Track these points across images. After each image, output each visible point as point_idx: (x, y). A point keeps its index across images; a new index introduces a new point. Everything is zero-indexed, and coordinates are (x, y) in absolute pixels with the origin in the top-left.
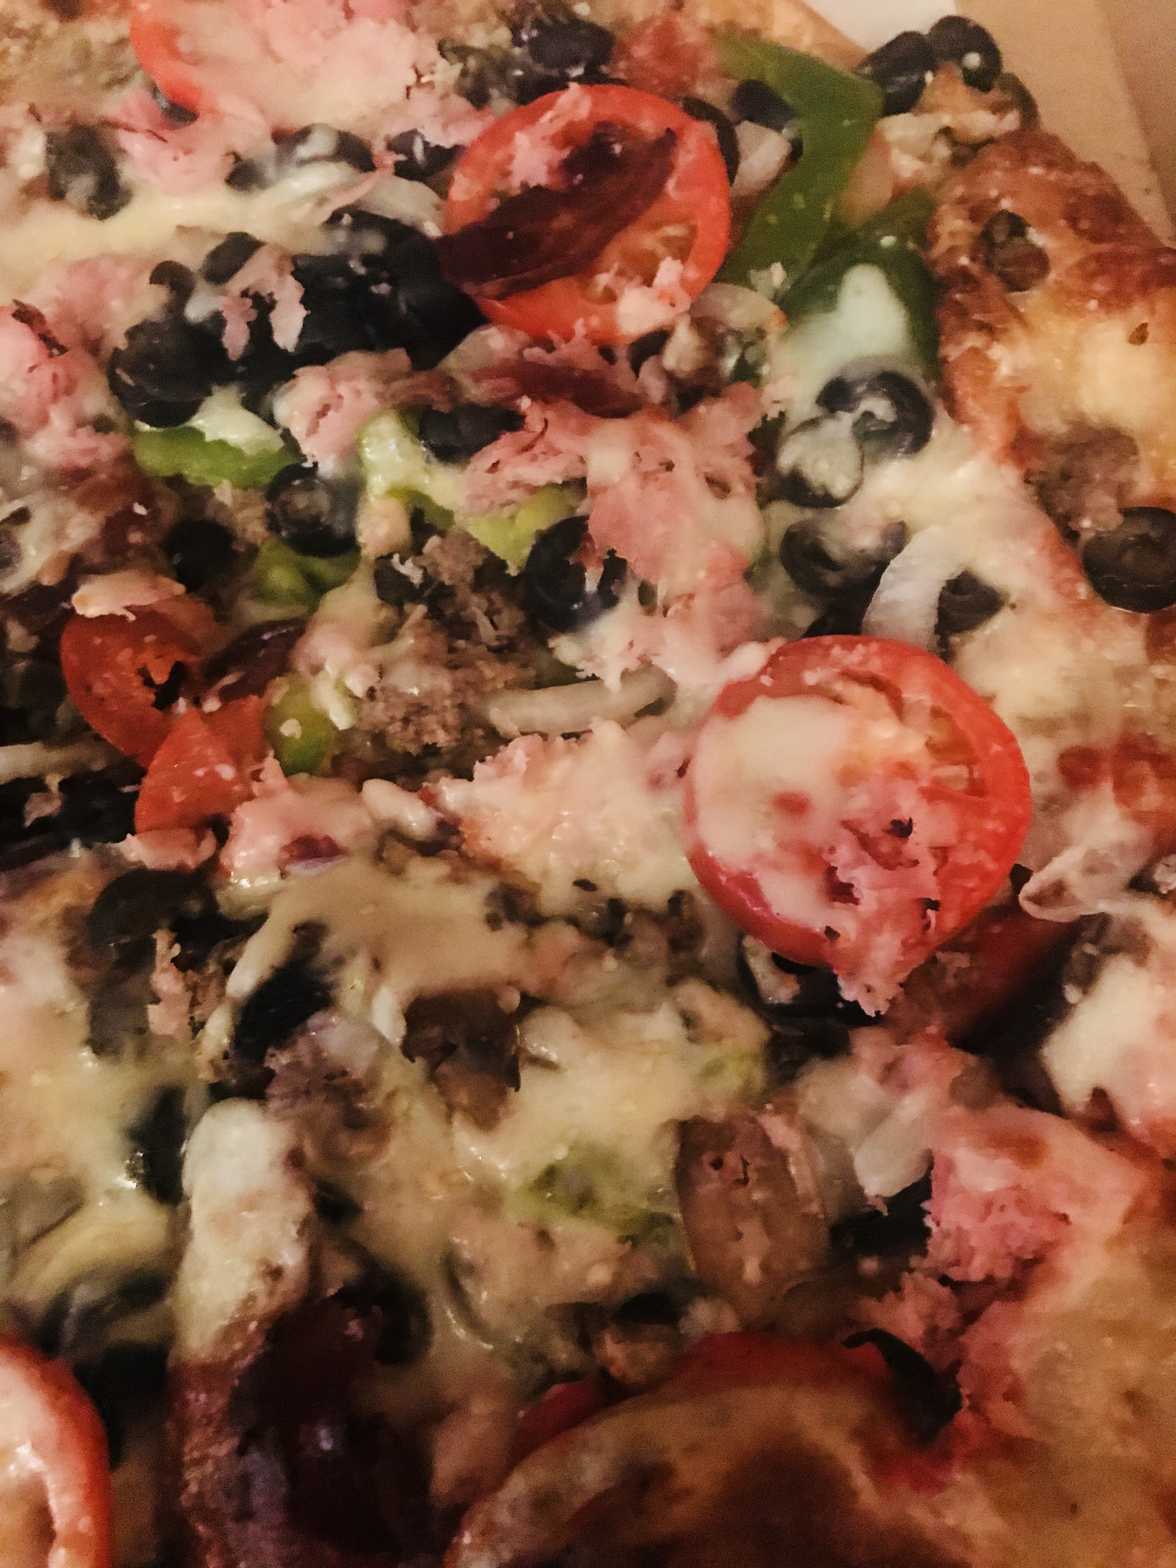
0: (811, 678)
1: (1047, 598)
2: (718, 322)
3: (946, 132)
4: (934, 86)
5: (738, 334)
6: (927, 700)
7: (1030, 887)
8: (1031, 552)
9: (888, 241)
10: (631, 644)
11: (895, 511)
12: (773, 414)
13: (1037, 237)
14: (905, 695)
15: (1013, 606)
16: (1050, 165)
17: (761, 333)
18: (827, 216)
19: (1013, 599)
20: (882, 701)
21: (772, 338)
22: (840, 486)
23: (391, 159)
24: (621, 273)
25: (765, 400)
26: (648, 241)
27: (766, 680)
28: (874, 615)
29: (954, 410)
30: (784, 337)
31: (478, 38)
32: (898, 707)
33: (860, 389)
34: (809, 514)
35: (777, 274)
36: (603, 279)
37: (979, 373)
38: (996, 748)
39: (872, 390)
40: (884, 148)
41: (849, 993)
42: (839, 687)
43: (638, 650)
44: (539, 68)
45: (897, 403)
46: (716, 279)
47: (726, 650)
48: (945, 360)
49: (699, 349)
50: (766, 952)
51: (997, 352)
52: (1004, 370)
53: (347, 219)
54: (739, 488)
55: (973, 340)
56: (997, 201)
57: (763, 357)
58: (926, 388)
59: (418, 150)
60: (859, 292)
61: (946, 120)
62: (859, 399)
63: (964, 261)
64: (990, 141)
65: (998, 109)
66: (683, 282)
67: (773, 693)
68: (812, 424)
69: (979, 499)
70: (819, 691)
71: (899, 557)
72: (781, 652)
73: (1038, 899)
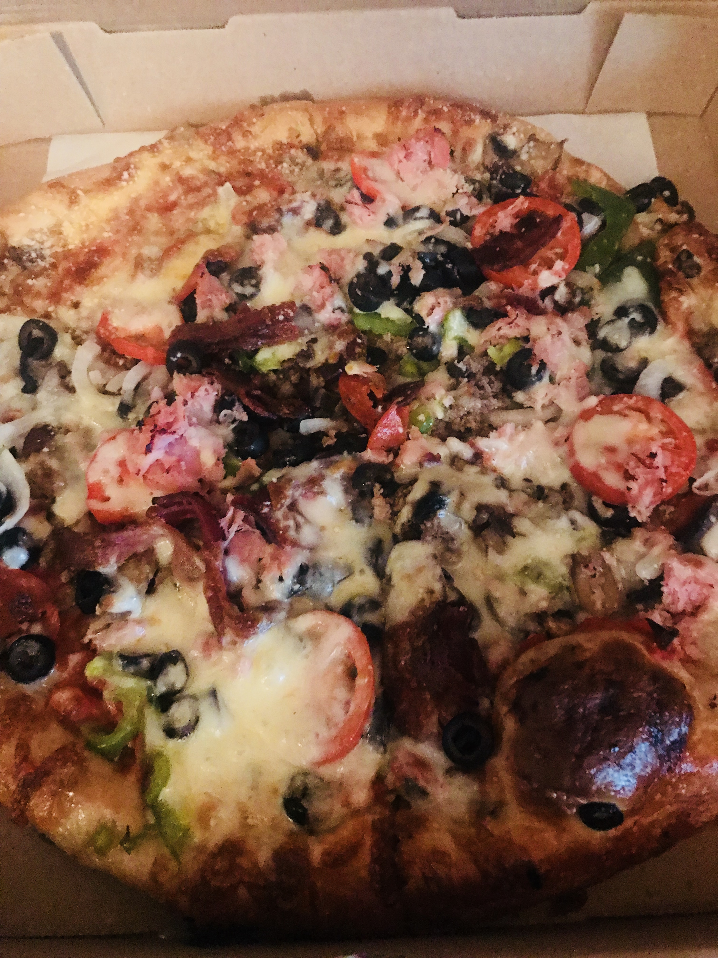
0: (616, 408)
1: (700, 387)
2: (575, 284)
3: (660, 220)
4: (655, 203)
5: (582, 289)
6: (659, 416)
7: (696, 484)
8: (695, 371)
9: (639, 258)
10: (546, 395)
11: (644, 355)
12: (596, 317)
13: (697, 259)
14: (651, 415)
15: (688, 390)
16: (700, 235)
17: (591, 289)
18: (616, 248)
19: (688, 387)
20: (643, 417)
21: (596, 292)
22: (623, 344)
23: (448, 219)
24: (539, 265)
25: (593, 313)
26: (550, 254)
27: (599, 409)
28: (637, 389)
29: (666, 320)
30: (600, 290)
31: (478, 176)
32: (649, 419)
33: (632, 310)
34: (610, 354)
35: (597, 268)
36: (533, 267)
37: (676, 306)
38: (685, 434)
39: (636, 310)
40: (636, 224)
41: (633, 514)
42: (627, 412)
43: (549, 397)
44: (504, 189)
45: (644, 316)
46: (575, 269)
47: (582, 399)
48: (663, 301)
49: (567, 293)
50: (600, 501)
51: (682, 299)
52: (685, 306)
53: (433, 240)
54: (584, 343)
55: (674, 294)
56: (681, 245)
57: (592, 297)
58: (655, 311)
59: (458, 216)
60: (630, 276)
61: (660, 216)
62: (631, 313)
63: (670, 266)
64: (676, 224)
65: (679, 213)
66: (563, 269)
67: (601, 413)
68: (612, 322)
69: (675, 351)
70: (619, 413)
71: (646, 369)
72: (603, 399)
73: (699, 488)
